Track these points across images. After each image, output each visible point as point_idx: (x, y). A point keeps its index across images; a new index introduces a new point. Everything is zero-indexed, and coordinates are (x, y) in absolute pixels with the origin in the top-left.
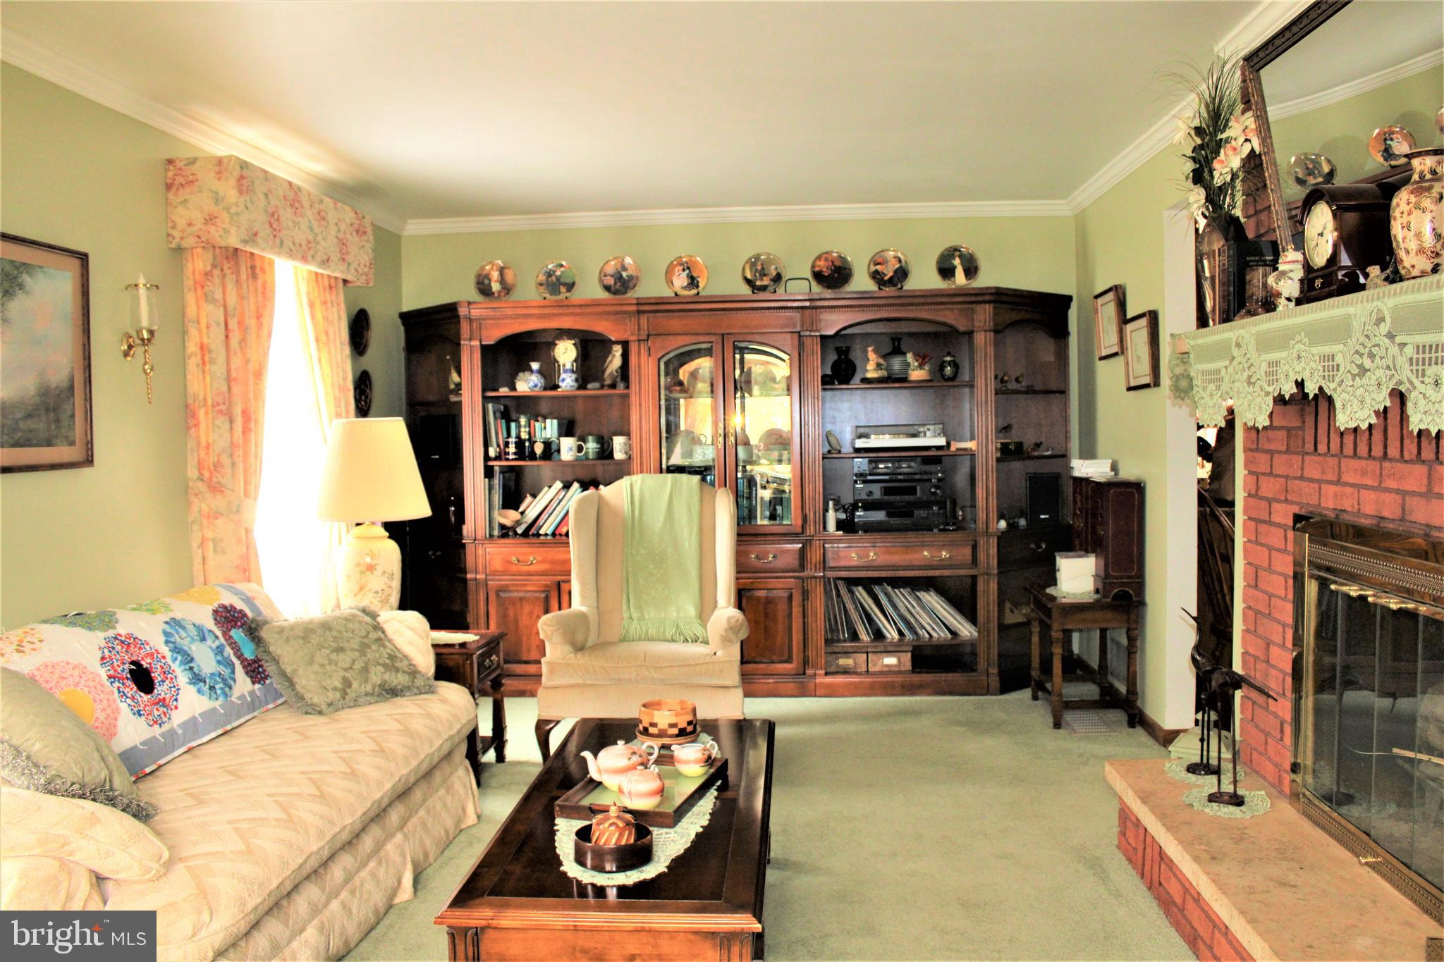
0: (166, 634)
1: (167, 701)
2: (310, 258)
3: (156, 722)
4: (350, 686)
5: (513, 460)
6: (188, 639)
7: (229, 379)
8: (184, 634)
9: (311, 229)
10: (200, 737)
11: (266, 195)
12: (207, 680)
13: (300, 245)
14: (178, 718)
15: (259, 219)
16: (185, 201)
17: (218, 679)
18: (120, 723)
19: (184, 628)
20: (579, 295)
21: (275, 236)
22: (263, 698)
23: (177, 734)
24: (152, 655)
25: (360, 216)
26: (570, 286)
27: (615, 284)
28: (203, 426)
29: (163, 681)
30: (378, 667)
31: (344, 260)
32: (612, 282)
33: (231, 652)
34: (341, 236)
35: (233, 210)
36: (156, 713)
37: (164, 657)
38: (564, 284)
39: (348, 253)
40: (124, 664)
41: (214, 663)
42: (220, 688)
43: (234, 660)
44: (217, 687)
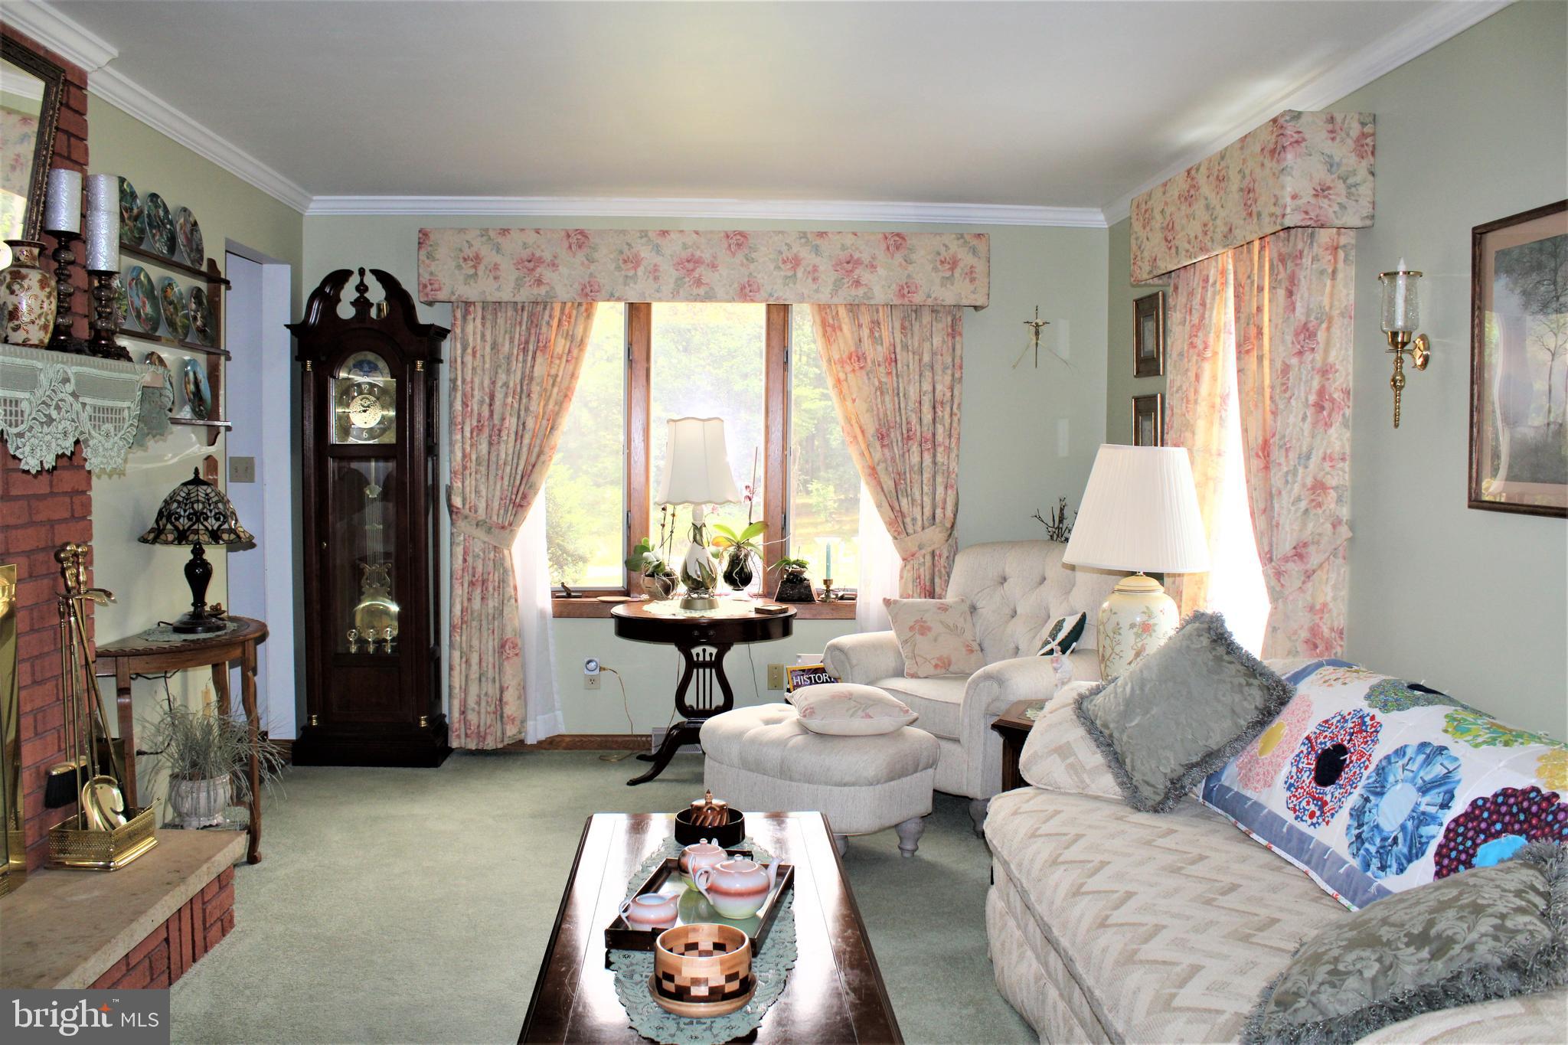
1: (1326, 808)
3: (1295, 811)
6: (1412, 776)
10: (1321, 876)
12: (1365, 828)
17: (1378, 841)
18: (1276, 779)
23: (1309, 845)
29: (1340, 786)
36: (1304, 803)
37: (1367, 767)
42: (1367, 850)
43: (1432, 849)
44: (1367, 845)
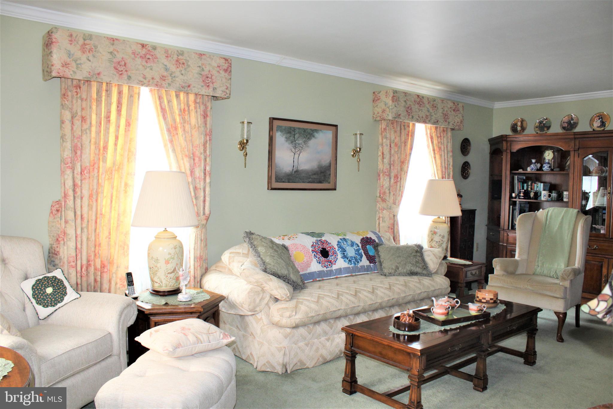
0: (338, 242)
1: (332, 261)
2: (428, 122)
3: (325, 267)
4: (398, 269)
5: (522, 199)
6: (347, 245)
7: (390, 164)
8: (345, 243)
9: (428, 111)
10: (342, 275)
11: (405, 101)
12: (349, 258)
13: (422, 117)
14: (334, 267)
15: (401, 110)
16: (377, 105)
17: (353, 259)
18: (312, 264)
19: (346, 241)
20: (551, 131)
21: (409, 115)
22: (373, 268)
23: (333, 272)
24: (331, 247)
25: (456, 104)
26: (548, 128)
27: (568, 126)
28: (382, 179)
29: (332, 255)
30: (410, 264)
31: (446, 121)
32: (567, 125)
33: (363, 252)
34: (445, 112)
35: (391, 107)
36: (326, 264)
37: (335, 249)
38: (546, 127)
39: (448, 119)
40: (319, 248)
41: (354, 254)
42: (353, 262)
43: (363, 254)
44: (352, 261)
